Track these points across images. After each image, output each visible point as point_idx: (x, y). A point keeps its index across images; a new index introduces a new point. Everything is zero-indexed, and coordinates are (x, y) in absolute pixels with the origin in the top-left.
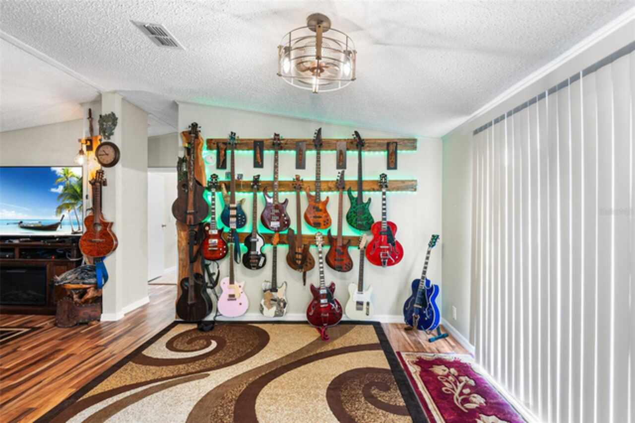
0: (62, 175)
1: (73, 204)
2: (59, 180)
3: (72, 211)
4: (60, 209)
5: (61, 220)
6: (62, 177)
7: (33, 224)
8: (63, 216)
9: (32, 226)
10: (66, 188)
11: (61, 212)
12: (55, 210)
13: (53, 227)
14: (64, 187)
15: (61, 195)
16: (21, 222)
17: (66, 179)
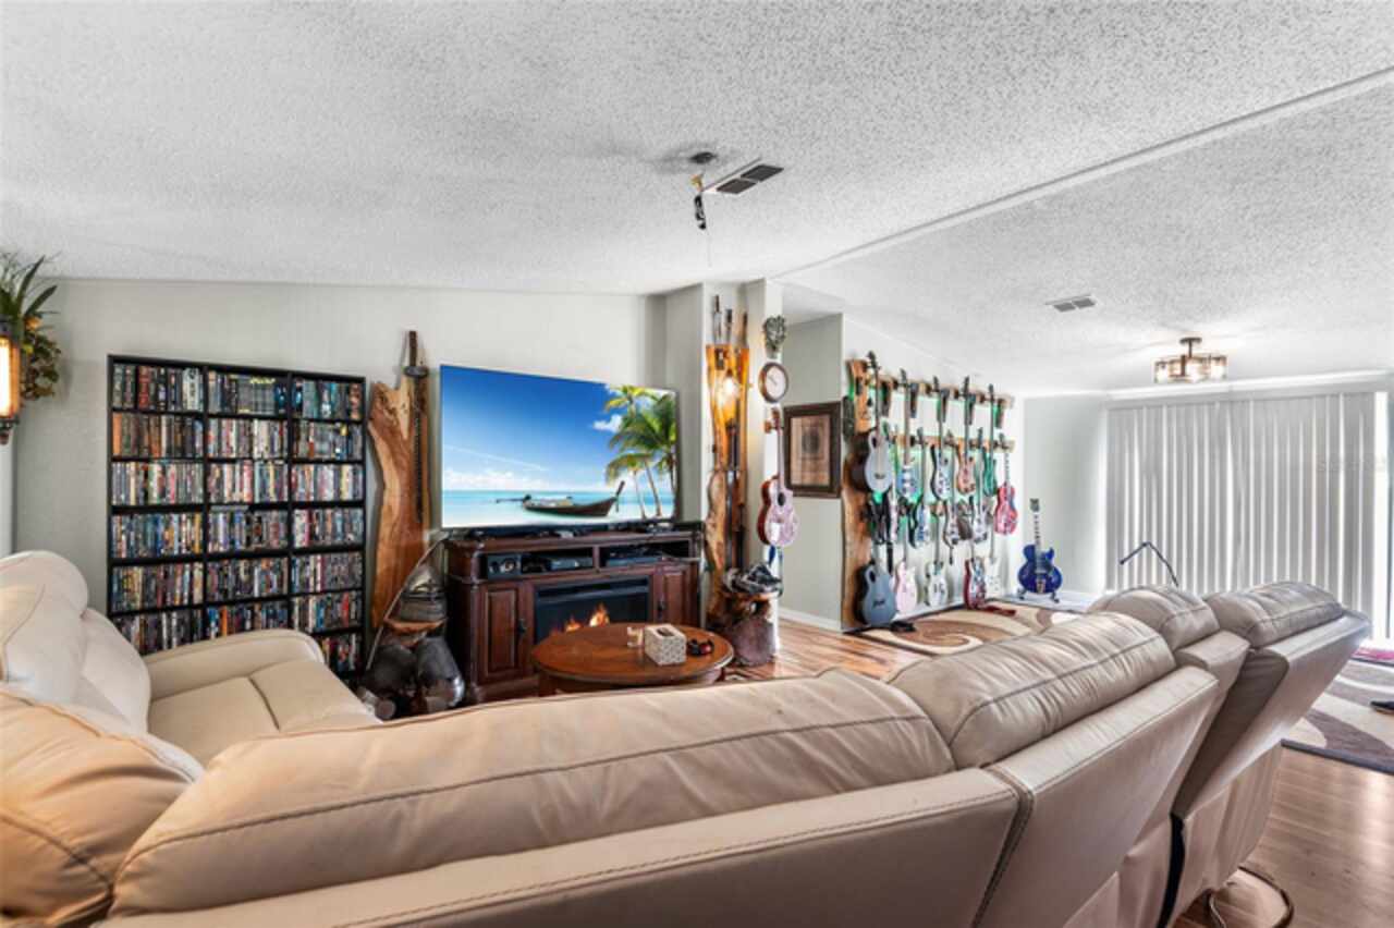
0: (619, 393)
1: (644, 458)
2: (613, 403)
3: (642, 472)
4: (615, 468)
5: (618, 493)
6: (619, 397)
7: (553, 501)
8: (623, 484)
9: (553, 505)
10: (628, 422)
11: (616, 475)
12: (604, 470)
13: (601, 508)
14: (625, 419)
15: (618, 438)
16: (528, 498)
17: (628, 402)
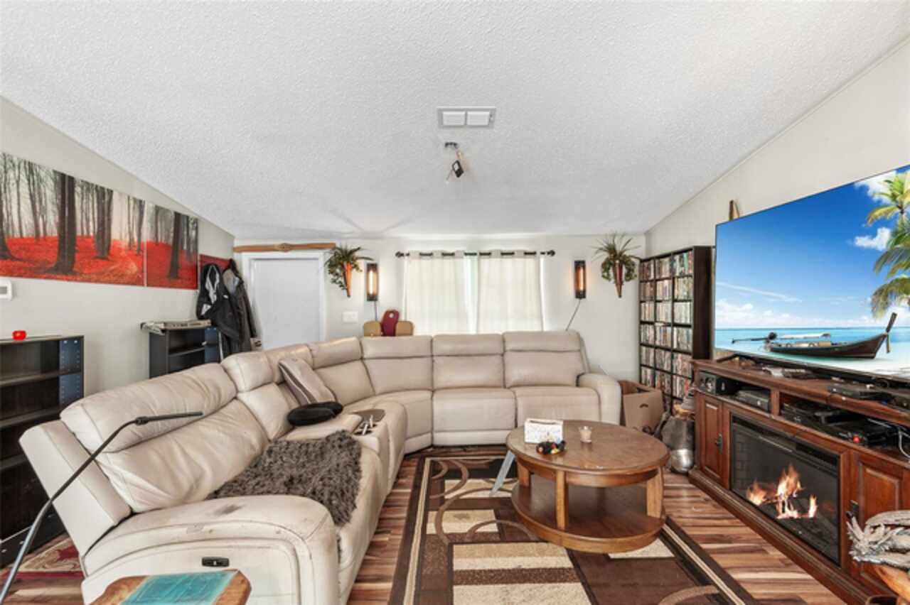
0: (886, 199)
2: (879, 213)
4: (884, 296)
5: (888, 329)
6: (886, 205)
7: (805, 340)
8: (894, 315)
9: (805, 345)
10: (898, 236)
11: (886, 306)
12: (870, 300)
13: (866, 349)
14: (894, 234)
15: (886, 257)
16: (773, 336)
17: (898, 210)
